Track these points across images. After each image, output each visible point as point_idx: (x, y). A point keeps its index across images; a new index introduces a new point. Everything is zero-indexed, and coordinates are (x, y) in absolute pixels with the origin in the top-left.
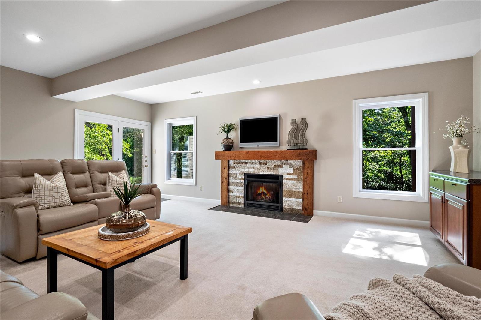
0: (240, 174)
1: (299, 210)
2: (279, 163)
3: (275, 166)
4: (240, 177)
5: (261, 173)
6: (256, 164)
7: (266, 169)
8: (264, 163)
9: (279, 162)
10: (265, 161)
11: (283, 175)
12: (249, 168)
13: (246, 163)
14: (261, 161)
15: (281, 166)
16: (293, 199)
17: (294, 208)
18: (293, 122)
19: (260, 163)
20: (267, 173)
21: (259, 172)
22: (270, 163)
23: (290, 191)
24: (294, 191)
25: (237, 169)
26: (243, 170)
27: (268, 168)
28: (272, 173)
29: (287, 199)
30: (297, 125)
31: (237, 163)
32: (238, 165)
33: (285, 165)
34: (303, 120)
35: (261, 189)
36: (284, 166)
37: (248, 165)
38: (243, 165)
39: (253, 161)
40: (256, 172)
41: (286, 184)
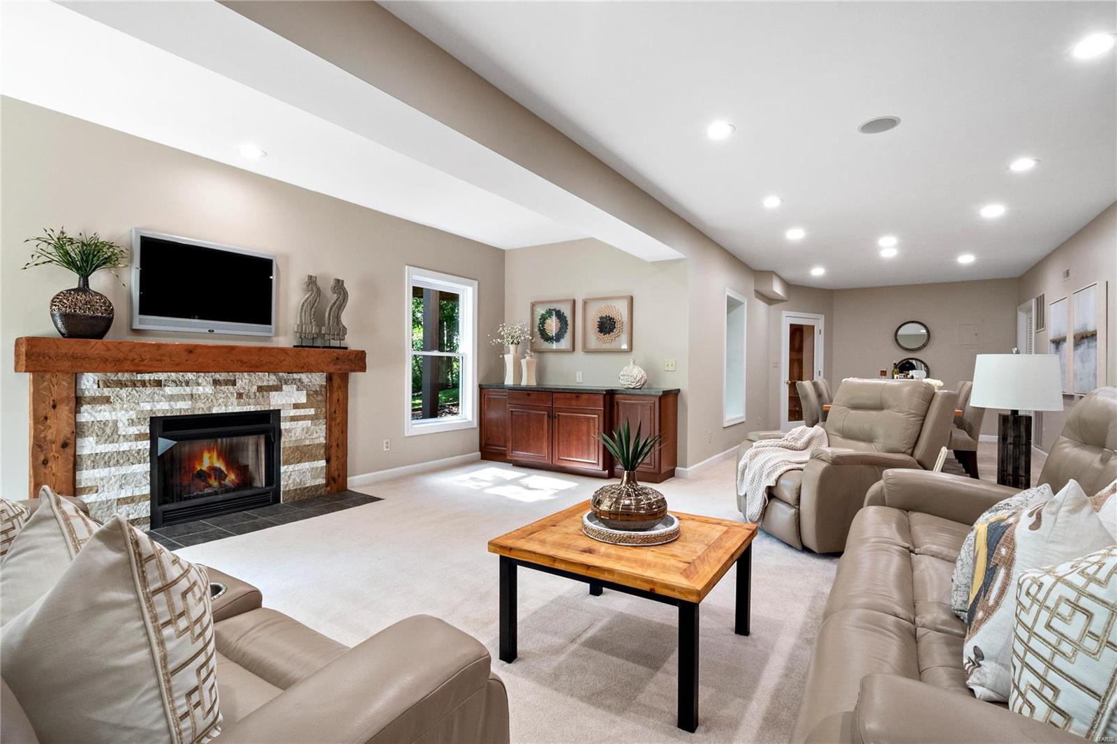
0: (132, 423)
1: (317, 487)
2: (271, 379)
3: (260, 389)
4: (134, 430)
5: (215, 411)
6: (199, 384)
7: (234, 399)
8: (227, 382)
9: (273, 377)
10: (230, 376)
11: (280, 410)
12: (171, 398)
13: (159, 383)
14: (217, 376)
15: (278, 388)
16: (306, 465)
17: (308, 485)
18: (312, 282)
19: (216, 382)
20: (238, 409)
21: (210, 408)
22: (245, 381)
23: (297, 448)
24: (308, 446)
25: (118, 406)
26: (147, 407)
27: (240, 396)
28: (252, 408)
29: (291, 467)
30: (319, 291)
31: (121, 384)
32: (123, 392)
33: (286, 383)
34: (339, 285)
35: (206, 456)
36: (284, 387)
37: (168, 390)
38: (149, 390)
39: (190, 376)
40: (201, 408)
41: (289, 431)
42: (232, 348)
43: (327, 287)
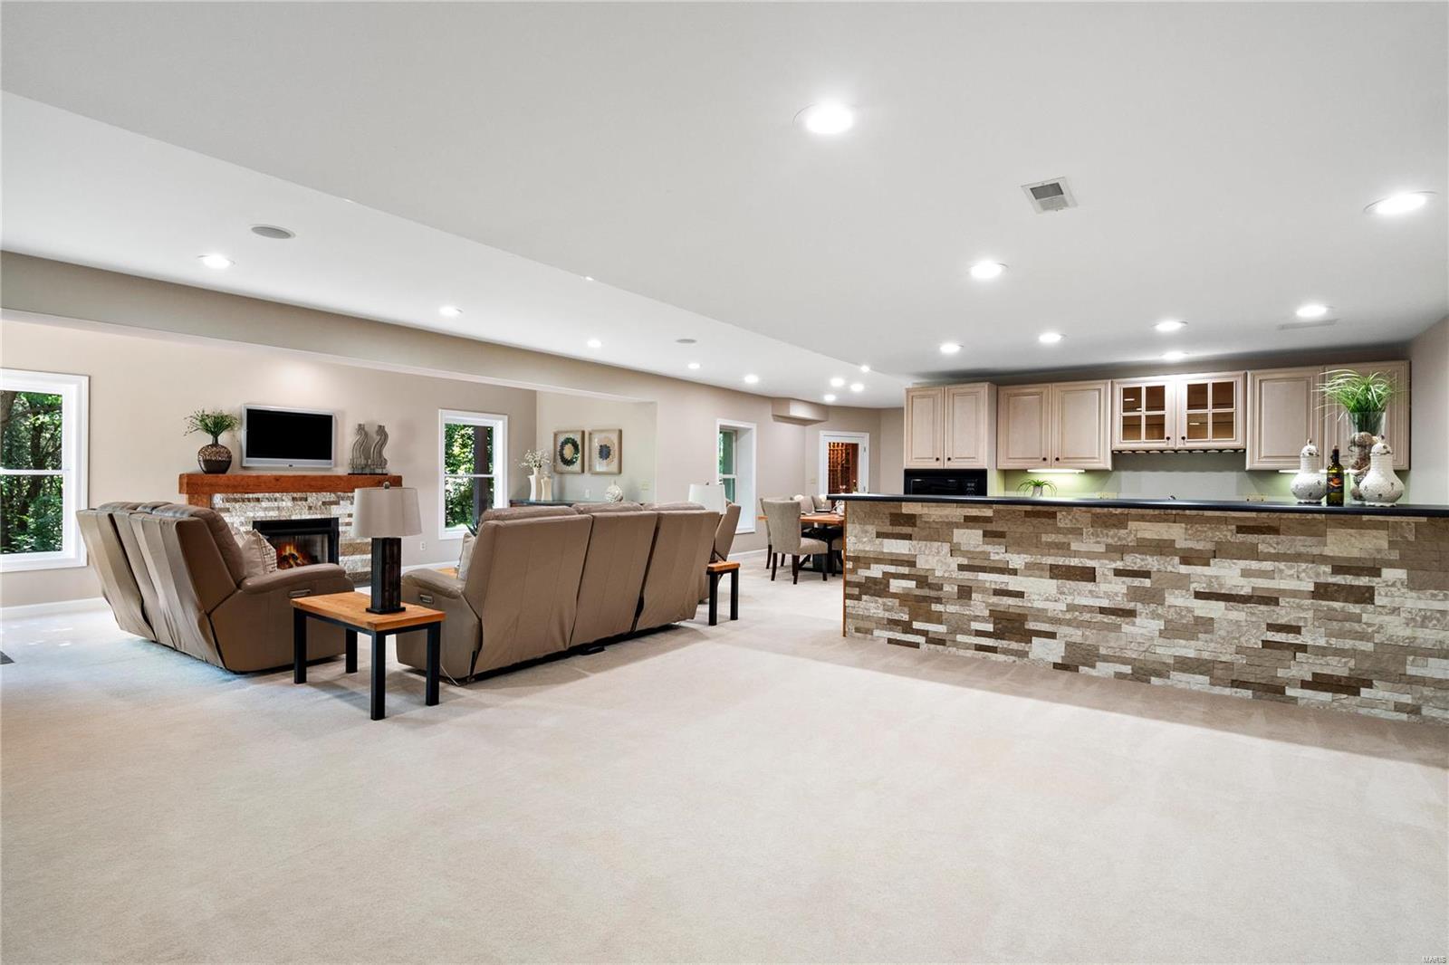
0: (242, 524)
1: (366, 573)
2: (332, 497)
3: (324, 503)
4: (243, 529)
5: (293, 518)
6: (283, 500)
7: (306, 510)
8: (301, 499)
9: (333, 495)
10: (303, 495)
11: (338, 518)
12: (266, 509)
13: (258, 500)
14: (295, 495)
15: (337, 503)
16: (357, 557)
17: (359, 571)
18: (361, 428)
19: (294, 499)
20: (309, 517)
21: (290, 516)
22: (314, 498)
23: (351, 544)
24: (359, 544)
25: (234, 514)
26: (251, 514)
27: (310, 508)
28: (319, 517)
29: (346, 558)
30: (366, 434)
31: (236, 501)
32: (237, 505)
33: (343, 500)
34: (381, 430)
35: (288, 548)
36: (341, 502)
37: (264, 504)
38: (252, 504)
39: (277, 495)
40: (284, 516)
41: (345, 532)
42: (304, 477)
43: (372, 431)
